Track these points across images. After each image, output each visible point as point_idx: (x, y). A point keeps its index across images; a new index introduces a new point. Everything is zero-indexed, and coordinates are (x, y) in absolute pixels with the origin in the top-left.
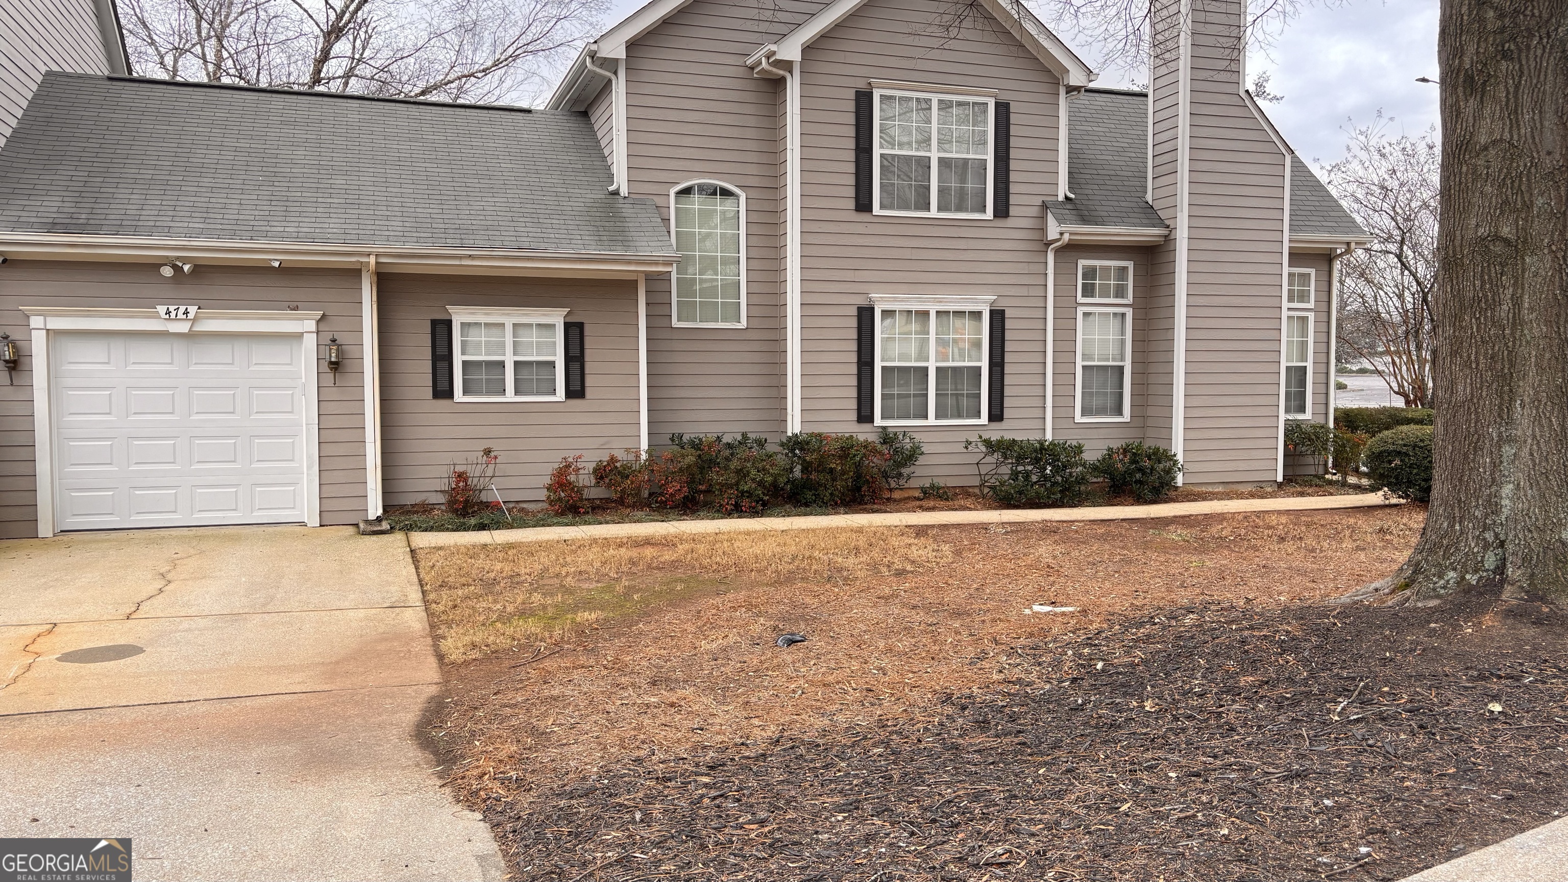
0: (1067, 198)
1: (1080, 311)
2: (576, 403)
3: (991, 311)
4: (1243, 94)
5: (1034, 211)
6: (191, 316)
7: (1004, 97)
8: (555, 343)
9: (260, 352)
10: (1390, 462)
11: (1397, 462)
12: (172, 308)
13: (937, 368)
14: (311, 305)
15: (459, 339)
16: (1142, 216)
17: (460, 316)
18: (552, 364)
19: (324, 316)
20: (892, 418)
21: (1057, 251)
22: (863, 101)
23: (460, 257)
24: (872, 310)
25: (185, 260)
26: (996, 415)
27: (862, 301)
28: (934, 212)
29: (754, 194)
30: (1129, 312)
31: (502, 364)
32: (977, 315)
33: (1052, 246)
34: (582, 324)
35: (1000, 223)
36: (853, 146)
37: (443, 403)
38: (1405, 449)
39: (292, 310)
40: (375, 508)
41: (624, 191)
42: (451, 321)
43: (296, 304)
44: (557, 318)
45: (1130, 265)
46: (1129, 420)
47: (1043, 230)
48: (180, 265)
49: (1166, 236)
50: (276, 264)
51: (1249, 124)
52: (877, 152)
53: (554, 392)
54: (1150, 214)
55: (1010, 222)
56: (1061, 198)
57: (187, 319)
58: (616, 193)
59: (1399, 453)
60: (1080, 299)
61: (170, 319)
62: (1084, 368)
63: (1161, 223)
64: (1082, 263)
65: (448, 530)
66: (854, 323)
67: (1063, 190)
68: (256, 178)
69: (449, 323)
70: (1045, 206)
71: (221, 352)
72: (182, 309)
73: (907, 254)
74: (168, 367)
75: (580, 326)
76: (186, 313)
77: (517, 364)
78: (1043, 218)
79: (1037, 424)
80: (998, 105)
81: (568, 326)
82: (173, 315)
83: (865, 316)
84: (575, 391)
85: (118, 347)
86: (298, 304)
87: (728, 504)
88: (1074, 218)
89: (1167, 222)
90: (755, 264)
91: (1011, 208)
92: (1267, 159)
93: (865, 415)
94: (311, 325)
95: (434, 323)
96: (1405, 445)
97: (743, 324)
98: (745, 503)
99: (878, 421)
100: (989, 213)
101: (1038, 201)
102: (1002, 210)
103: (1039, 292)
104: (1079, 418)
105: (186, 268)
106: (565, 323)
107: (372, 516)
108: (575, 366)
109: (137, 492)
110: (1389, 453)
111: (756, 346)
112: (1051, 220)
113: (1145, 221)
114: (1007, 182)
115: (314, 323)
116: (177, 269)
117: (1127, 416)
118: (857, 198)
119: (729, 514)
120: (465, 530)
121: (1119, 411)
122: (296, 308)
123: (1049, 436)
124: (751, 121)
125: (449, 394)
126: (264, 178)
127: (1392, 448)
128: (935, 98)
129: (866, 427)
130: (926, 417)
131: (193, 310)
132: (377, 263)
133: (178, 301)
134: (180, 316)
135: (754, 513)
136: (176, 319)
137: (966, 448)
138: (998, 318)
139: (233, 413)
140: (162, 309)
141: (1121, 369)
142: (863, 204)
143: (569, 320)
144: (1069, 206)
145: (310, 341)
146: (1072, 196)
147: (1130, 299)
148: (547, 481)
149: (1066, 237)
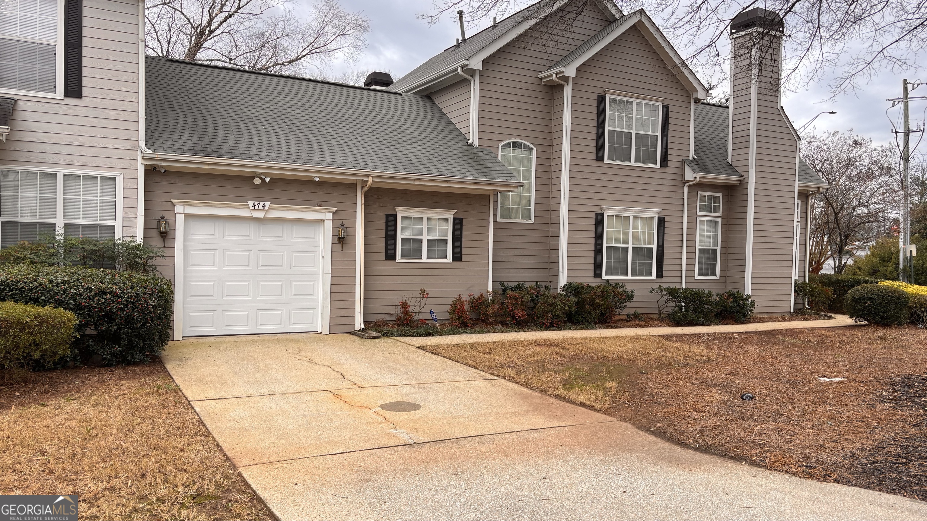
0: (693, 158)
1: (699, 219)
2: (457, 264)
3: (658, 217)
4: (779, 108)
5: (678, 165)
6: (266, 208)
7: (667, 102)
8: (448, 229)
9: (298, 232)
10: (865, 303)
11: (868, 303)
12: (256, 203)
13: (633, 248)
14: (330, 204)
15: (400, 226)
16: (728, 169)
17: (401, 212)
18: (446, 241)
19: (337, 211)
20: (610, 275)
21: (689, 187)
22: (601, 100)
23: (414, 180)
24: (602, 215)
25: (267, 175)
26: (660, 275)
27: (597, 210)
28: (633, 163)
29: (540, 149)
30: (720, 220)
31: (421, 241)
32: (652, 219)
33: (686, 185)
34: (462, 219)
35: (663, 170)
36: (595, 125)
37: (390, 263)
38: (873, 296)
39: (319, 206)
40: (359, 324)
41: (476, 144)
42: (396, 215)
43: (321, 203)
44: (449, 215)
45: (720, 195)
46: (719, 278)
47: (683, 175)
48: (264, 177)
49: (741, 181)
50: (317, 179)
51: (781, 124)
52: (607, 129)
53: (446, 257)
54: (731, 169)
55: (668, 170)
56: (691, 158)
57: (264, 210)
58: (471, 145)
59: (869, 298)
60: (699, 213)
61: (254, 209)
62: (699, 249)
63: (737, 173)
64: (700, 193)
65: (410, 336)
66: (593, 222)
67: (692, 154)
68: (284, 127)
69: (395, 217)
70: (683, 162)
71: (276, 230)
72: (262, 203)
73: (620, 185)
74: (247, 238)
75: (461, 220)
76: (264, 206)
77: (429, 241)
78: (683, 168)
79: (678, 280)
80: (663, 106)
81: (454, 219)
82: (256, 207)
83: (599, 218)
84: (457, 257)
85: (219, 226)
86: (323, 203)
87: (547, 322)
88: (699, 169)
89: (742, 174)
90: (539, 188)
91: (669, 162)
92: (789, 142)
93: (598, 274)
94: (329, 216)
95: (388, 216)
96: (873, 294)
97: (532, 220)
98: (556, 322)
99: (604, 277)
100: (658, 165)
101: (680, 159)
102: (664, 164)
103: (679, 208)
104: (697, 277)
105: (268, 180)
106: (453, 218)
107: (357, 328)
108: (458, 242)
109: (227, 313)
110: (865, 298)
111: (538, 233)
112: (687, 170)
113: (731, 172)
114: (667, 149)
115: (331, 214)
116: (263, 180)
117: (718, 277)
118: (597, 154)
119: (547, 328)
120: (420, 336)
121: (714, 274)
122: (321, 206)
123: (684, 286)
124: (539, 108)
125: (394, 258)
126: (289, 127)
127: (865, 295)
128: (635, 101)
129: (598, 280)
130: (627, 275)
131: (267, 204)
132: (373, 181)
133: (260, 199)
134: (261, 208)
135: (561, 328)
136: (258, 210)
137: (651, 292)
138: (661, 221)
139: (281, 266)
140: (250, 203)
141: (715, 251)
142: (600, 157)
143: (455, 217)
144: (695, 163)
145: (329, 225)
146: (696, 157)
147: (720, 214)
148: (448, 308)
149: (698, 179)
